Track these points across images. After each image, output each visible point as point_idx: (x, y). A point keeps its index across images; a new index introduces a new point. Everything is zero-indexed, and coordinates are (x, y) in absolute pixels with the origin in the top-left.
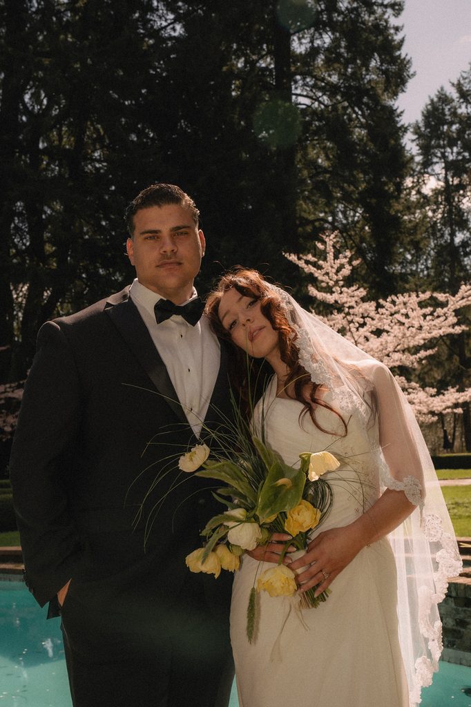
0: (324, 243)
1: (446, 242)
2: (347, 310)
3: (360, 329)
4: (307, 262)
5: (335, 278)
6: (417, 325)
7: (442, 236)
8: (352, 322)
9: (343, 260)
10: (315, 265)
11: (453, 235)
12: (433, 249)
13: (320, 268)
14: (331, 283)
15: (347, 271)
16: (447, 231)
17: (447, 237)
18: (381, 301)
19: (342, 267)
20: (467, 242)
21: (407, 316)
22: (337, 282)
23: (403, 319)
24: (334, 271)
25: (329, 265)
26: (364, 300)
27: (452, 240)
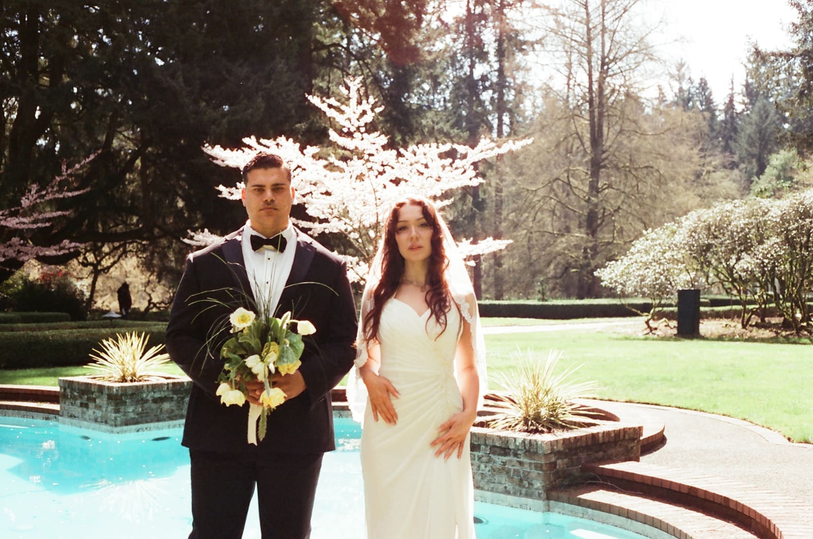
0: (348, 88)
1: (465, 74)
2: (366, 157)
3: (379, 176)
4: (330, 106)
5: (357, 124)
6: (435, 176)
7: (462, 67)
8: (371, 169)
9: (366, 106)
10: (338, 109)
11: (472, 66)
12: (451, 81)
13: (342, 112)
14: (353, 129)
15: (369, 118)
16: (467, 62)
17: (467, 69)
18: (402, 150)
19: (364, 113)
20: (486, 76)
21: (426, 166)
22: (358, 128)
23: (422, 169)
24: (357, 116)
25: (352, 110)
26: (384, 147)
27: (471, 72)
